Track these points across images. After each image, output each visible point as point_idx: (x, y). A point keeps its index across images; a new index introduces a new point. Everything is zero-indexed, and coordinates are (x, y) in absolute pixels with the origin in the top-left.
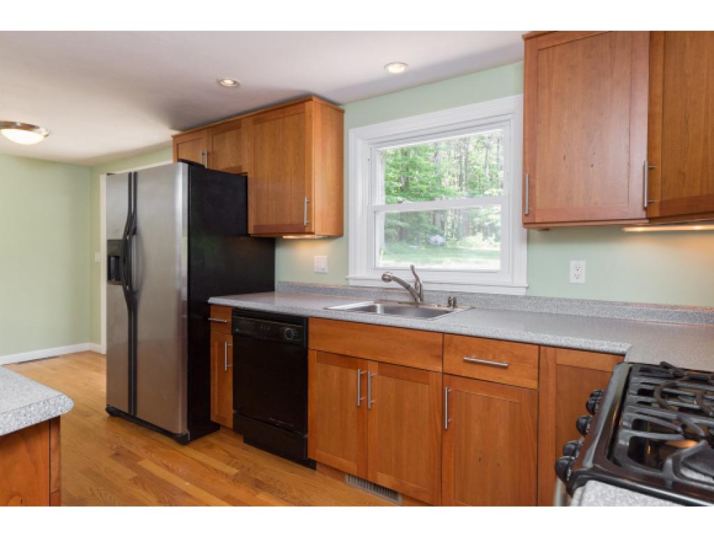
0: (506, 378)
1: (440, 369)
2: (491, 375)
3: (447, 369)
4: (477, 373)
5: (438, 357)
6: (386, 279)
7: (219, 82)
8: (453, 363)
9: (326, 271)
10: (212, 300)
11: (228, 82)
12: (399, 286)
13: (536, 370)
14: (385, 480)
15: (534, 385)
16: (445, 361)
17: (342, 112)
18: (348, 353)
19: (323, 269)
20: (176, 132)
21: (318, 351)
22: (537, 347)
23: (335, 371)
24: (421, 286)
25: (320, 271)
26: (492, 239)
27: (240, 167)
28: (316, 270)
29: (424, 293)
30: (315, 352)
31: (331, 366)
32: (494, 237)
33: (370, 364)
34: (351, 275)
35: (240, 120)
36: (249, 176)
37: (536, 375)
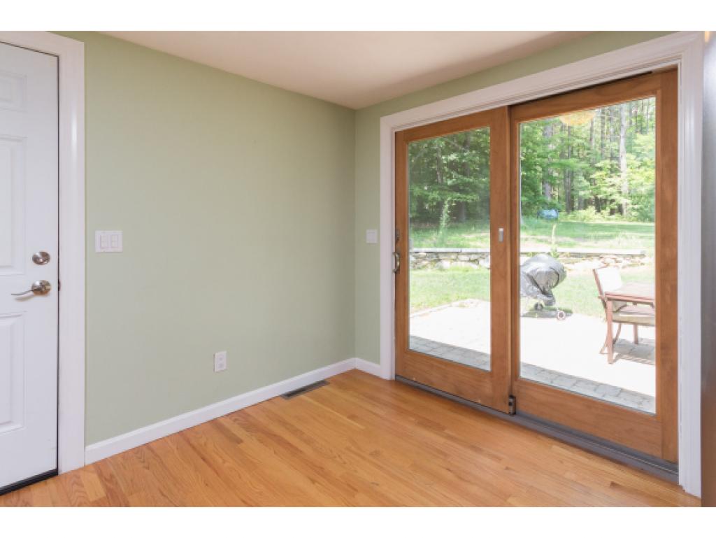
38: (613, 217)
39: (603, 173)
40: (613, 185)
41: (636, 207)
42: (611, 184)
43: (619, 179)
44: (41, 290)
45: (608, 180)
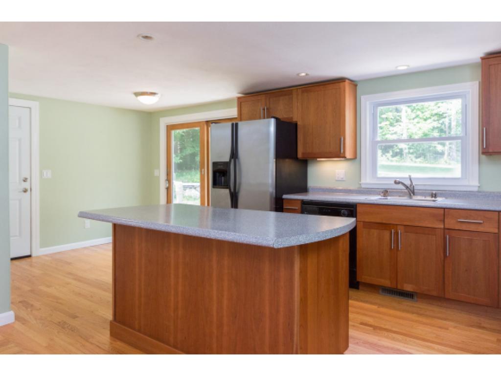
0: (481, 229)
1: (442, 227)
2: (473, 228)
3: (447, 226)
4: (464, 227)
5: (441, 221)
6: (396, 183)
7: (298, 75)
8: (450, 223)
9: (344, 179)
10: (285, 196)
11: (303, 74)
12: (403, 187)
13: (497, 224)
14: (408, 288)
15: (496, 231)
16: (445, 223)
17: (356, 86)
18: (384, 222)
19: (342, 178)
20: (240, 95)
21: (364, 222)
22: (497, 213)
23: (375, 232)
24: (413, 187)
25: (340, 179)
26: (389, 155)
27: (292, 118)
28: (337, 179)
29: (415, 191)
30: (362, 223)
31: (373, 230)
32: (391, 153)
33: (399, 227)
34: (363, 181)
35: (292, 90)
36: (299, 123)
37: (497, 227)
38: (395, 159)
39: (388, 123)
40: (395, 133)
41: (411, 151)
42: (393, 132)
43: (400, 127)
44: (25, 191)
45: (391, 128)
